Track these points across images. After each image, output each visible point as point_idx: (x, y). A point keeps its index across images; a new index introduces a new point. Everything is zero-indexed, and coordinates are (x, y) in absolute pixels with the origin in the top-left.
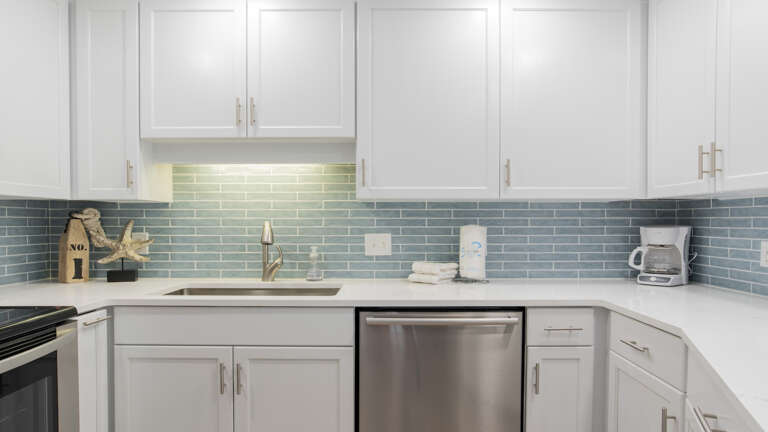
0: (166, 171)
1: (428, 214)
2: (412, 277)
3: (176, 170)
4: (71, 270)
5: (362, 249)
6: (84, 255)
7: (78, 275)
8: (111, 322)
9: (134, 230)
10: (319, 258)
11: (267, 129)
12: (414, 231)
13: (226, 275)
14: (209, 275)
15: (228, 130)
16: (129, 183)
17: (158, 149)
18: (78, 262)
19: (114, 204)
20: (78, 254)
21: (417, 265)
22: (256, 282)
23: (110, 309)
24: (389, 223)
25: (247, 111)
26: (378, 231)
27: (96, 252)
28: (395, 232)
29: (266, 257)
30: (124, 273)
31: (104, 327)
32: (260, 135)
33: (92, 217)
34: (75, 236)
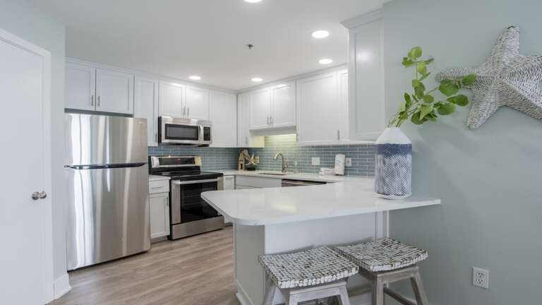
0: (262, 138)
1: (331, 150)
2: (320, 173)
3: (265, 137)
4: (240, 167)
5: (311, 163)
6: (243, 163)
7: (242, 168)
8: (235, 178)
9: (255, 156)
10: (298, 165)
11: (275, 125)
12: (327, 156)
13: (277, 170)
14: (272, 170)
15: (266, 126)
16: (247, 142)
17: (256, 133)
18: (242, 165)
19: (251, 148)
20: (242, 163)
21: (322, 169)
22: (280, 172)
23: (235, 175)
24: (319, 153)
25: (270, 120)
26: (316, 156)
27: (246, 161)
28: (321, 157)
29: (283, 165)
30: (252, 168)
31: (233, 180)
32: (274, 127)
33: (246, 152)
34: (241, 158)
